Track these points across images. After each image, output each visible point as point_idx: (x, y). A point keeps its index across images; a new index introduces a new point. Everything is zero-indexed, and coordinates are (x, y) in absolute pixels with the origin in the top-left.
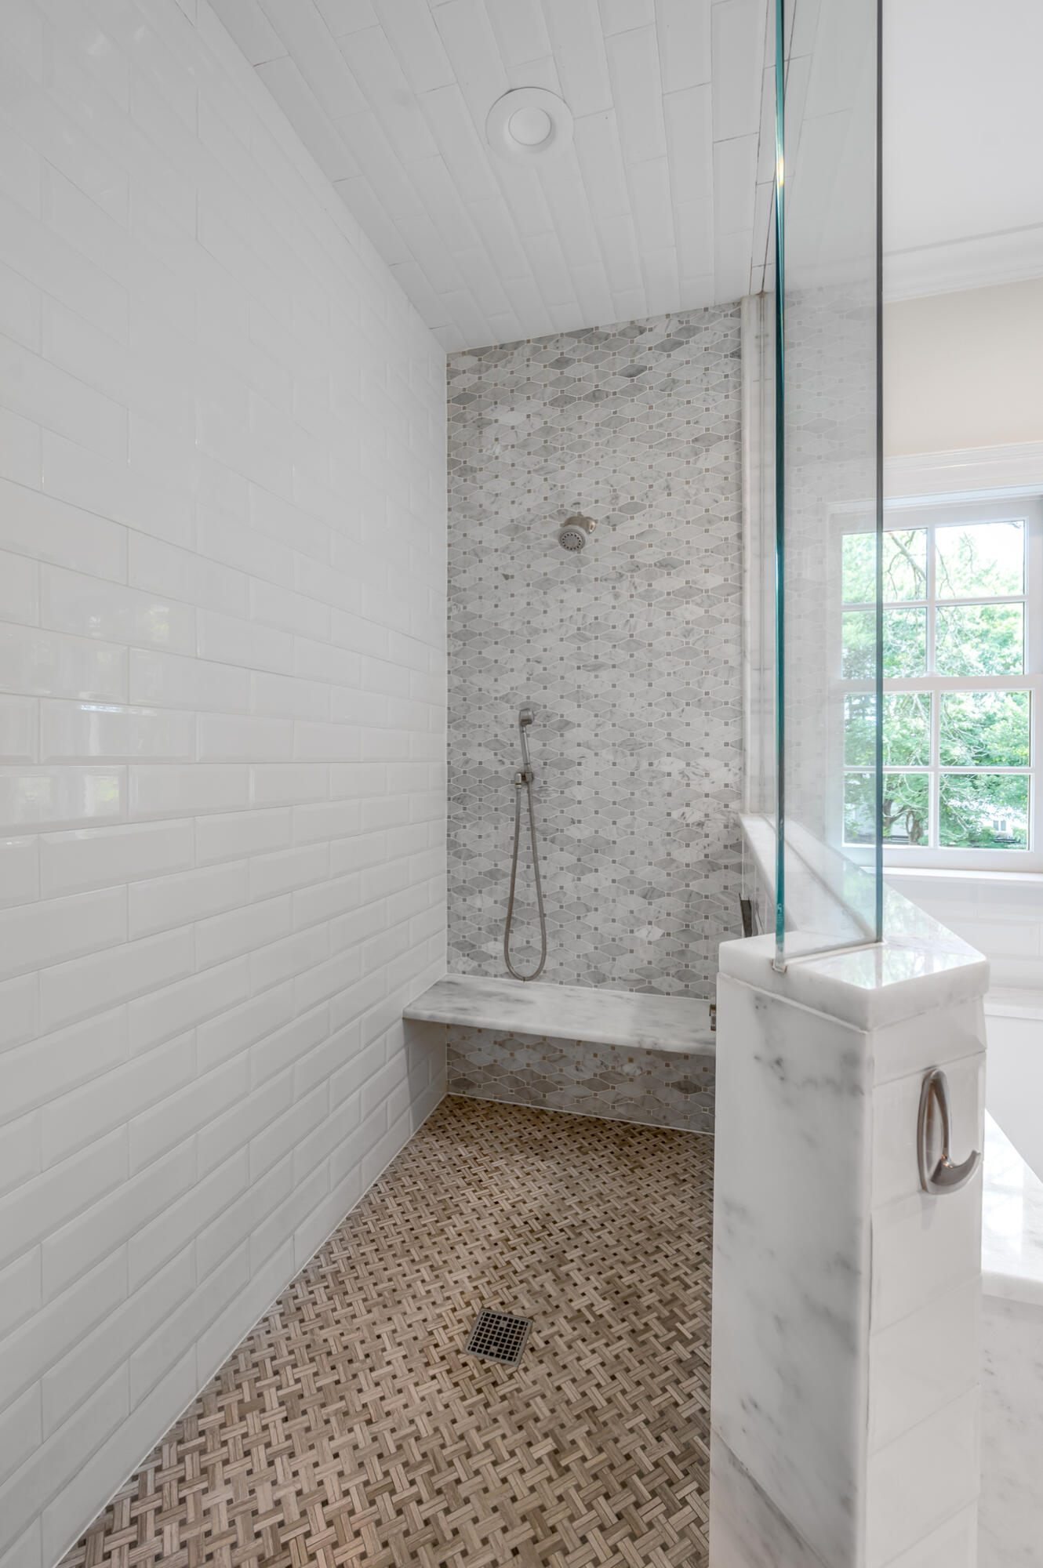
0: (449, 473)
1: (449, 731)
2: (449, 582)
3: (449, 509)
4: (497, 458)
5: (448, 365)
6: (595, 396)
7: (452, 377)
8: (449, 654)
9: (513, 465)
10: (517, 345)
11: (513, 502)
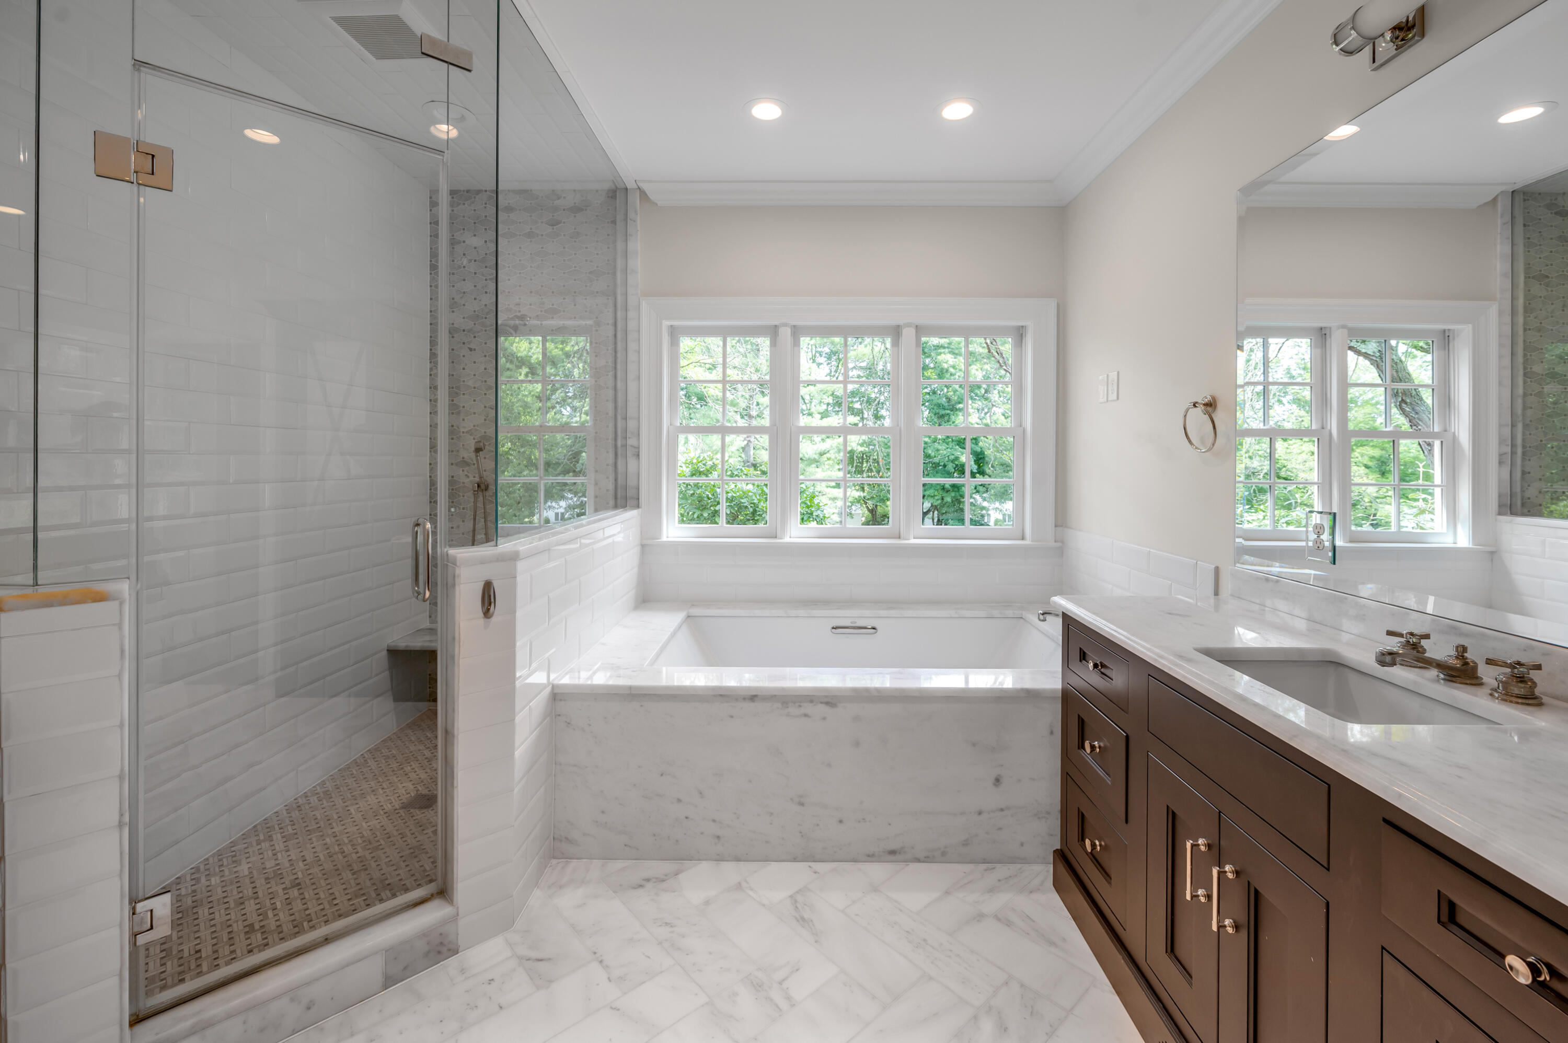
0: (431, 274)
1: (431, 455)
2: (431, 350)
3: (431, 299)
4: (464, 267)
5: (431, 198)
6: (530, 235)
7: (433, 207)
8: (431, 400)
9: (475, 273)
10: (479, 192)
11: (475, 299)
